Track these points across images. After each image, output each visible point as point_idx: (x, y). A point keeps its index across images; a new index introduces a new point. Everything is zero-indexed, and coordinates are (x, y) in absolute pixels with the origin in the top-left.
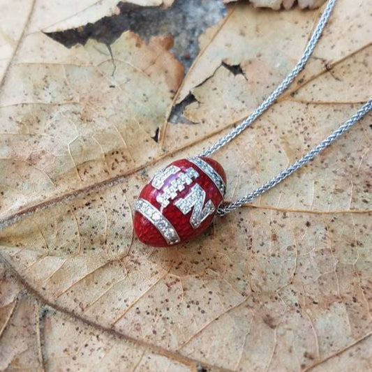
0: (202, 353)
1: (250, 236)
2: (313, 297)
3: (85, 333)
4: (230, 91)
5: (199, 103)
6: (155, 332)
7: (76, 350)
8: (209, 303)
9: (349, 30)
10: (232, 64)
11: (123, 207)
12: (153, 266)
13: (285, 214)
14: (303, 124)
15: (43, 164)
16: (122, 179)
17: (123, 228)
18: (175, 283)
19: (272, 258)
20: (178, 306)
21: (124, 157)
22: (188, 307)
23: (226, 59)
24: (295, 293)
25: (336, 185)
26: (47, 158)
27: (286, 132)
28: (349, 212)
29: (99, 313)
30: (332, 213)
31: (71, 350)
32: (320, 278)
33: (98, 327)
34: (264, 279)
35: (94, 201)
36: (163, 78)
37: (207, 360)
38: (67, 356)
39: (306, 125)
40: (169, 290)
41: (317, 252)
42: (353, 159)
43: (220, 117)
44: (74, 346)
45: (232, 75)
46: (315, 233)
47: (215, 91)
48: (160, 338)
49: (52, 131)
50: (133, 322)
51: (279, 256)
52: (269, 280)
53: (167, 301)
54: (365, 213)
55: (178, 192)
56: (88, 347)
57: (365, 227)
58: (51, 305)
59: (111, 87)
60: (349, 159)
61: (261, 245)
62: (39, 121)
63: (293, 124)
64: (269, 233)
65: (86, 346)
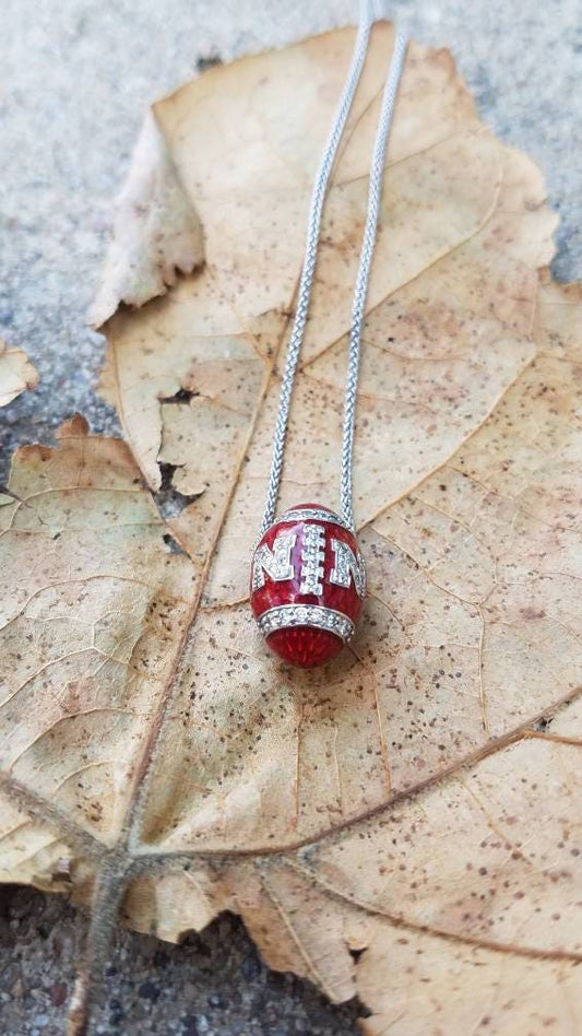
0: (513, 714)
1: (402, 555)
2: (533, 551)
3: (376, 832)
4: (199, 426)
5: (181, 467)
6: (442, 748)
7: (391, 857)
8: (453, 660)
9: (267, 258)
10: (173, 394)
11: (233, 660)
12: (346, 685)
13: (409, 499)
14: (317, 396)
15: (89, 700)
16: (195, 630)
17: (263, 680)
18: (395, 676)
19: (449, 555)
20: (427, 696)
21: (166, 605)
22: (438, 686)
23: (160, 393)
24: (513, 565)
25: (422, 427)
26: (85, 688)
27: (309, 420)
28: (468, 440)
29: (360, 795)
30: (454, 456)
31: (388, 865)
32: (515, 529)
33: (381, 809)
34: (470, 582)
35: (193, 685)
36: (111, 475)
37: (528, 713)
38: (391, 875)
39: (322, 393)
40: (399, 691)
41: (482, 507)
42: (406, 388)
43: (219, 463)
44: (384, 857)
45: (184, 406)
46: (459, 490)
47: (184, 440)
48: (454, 747)
49: (51, 652)
50: (408, 763)
51: (453, 547)
52: (474, 579)
53: (410, 703)
54: (481, 427)
55: (321, 564)
56: (397, 841)
57: (495, 441)
58: (303, 844)
59: (56, 537)
60: (402, 391)
61: (424, 552)
62: (19, 657)
63: (307, 405)
64: (417, 534)
65: (394, 842)
